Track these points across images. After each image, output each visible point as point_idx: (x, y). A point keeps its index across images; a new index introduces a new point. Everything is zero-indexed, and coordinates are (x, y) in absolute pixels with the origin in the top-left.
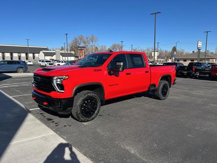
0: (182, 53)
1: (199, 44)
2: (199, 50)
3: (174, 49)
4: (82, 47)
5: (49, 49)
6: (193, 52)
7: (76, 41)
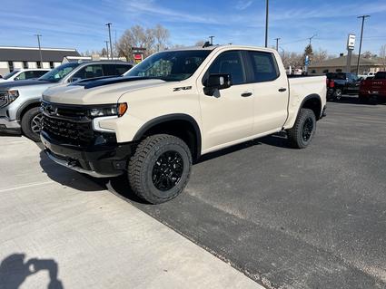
0: (322, 57)
1: (351, 41)
2: (350, 50)
3: (309, 50)
4: (141, 49)
5: (80, 53)
6: (342, 55)
7: (128, 37)
